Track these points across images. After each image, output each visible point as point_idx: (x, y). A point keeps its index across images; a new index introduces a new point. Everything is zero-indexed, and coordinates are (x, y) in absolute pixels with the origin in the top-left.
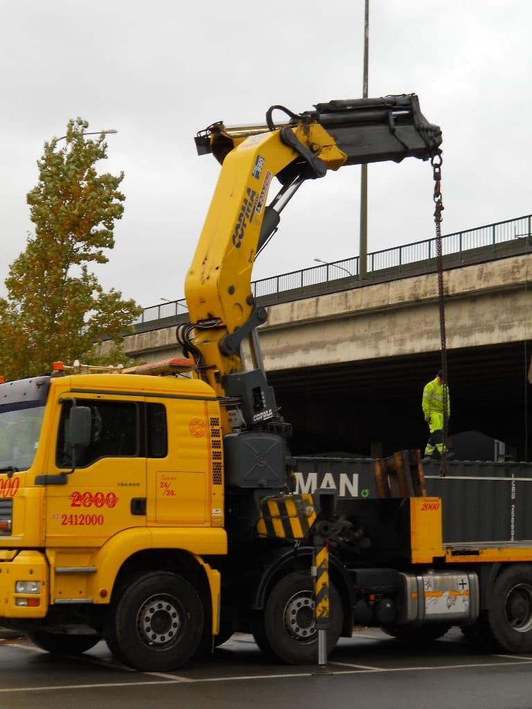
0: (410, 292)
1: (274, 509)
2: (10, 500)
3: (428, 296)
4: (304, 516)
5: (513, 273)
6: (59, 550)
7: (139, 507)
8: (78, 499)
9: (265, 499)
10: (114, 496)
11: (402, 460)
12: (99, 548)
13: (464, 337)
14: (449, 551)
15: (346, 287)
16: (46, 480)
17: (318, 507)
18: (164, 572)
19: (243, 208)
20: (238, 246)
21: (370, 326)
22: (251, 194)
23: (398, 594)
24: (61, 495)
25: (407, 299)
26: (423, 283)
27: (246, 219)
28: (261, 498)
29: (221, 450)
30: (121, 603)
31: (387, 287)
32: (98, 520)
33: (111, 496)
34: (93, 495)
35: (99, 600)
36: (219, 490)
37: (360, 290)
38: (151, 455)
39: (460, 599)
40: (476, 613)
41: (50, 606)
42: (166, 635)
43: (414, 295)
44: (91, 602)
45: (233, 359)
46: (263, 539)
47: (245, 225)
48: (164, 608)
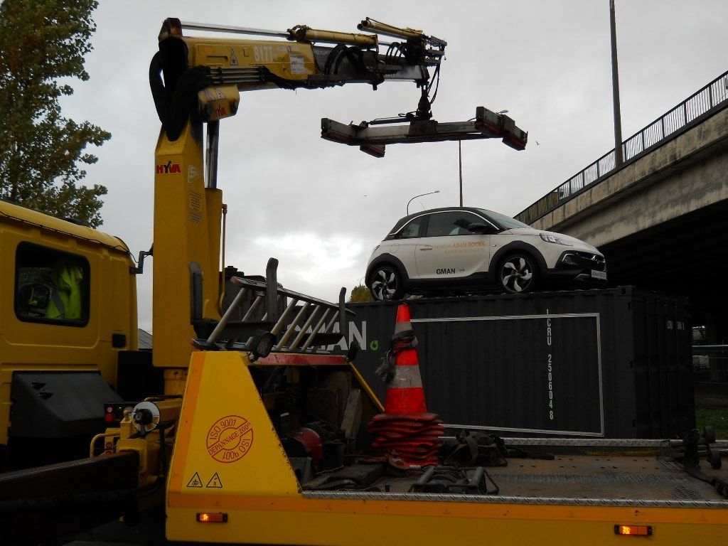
0: (649, 167)
3: (662, 167)
13: (698, 199)
21: (631, 206)
25: (647, 174)
26: (658, 156)
43: (652, 169)
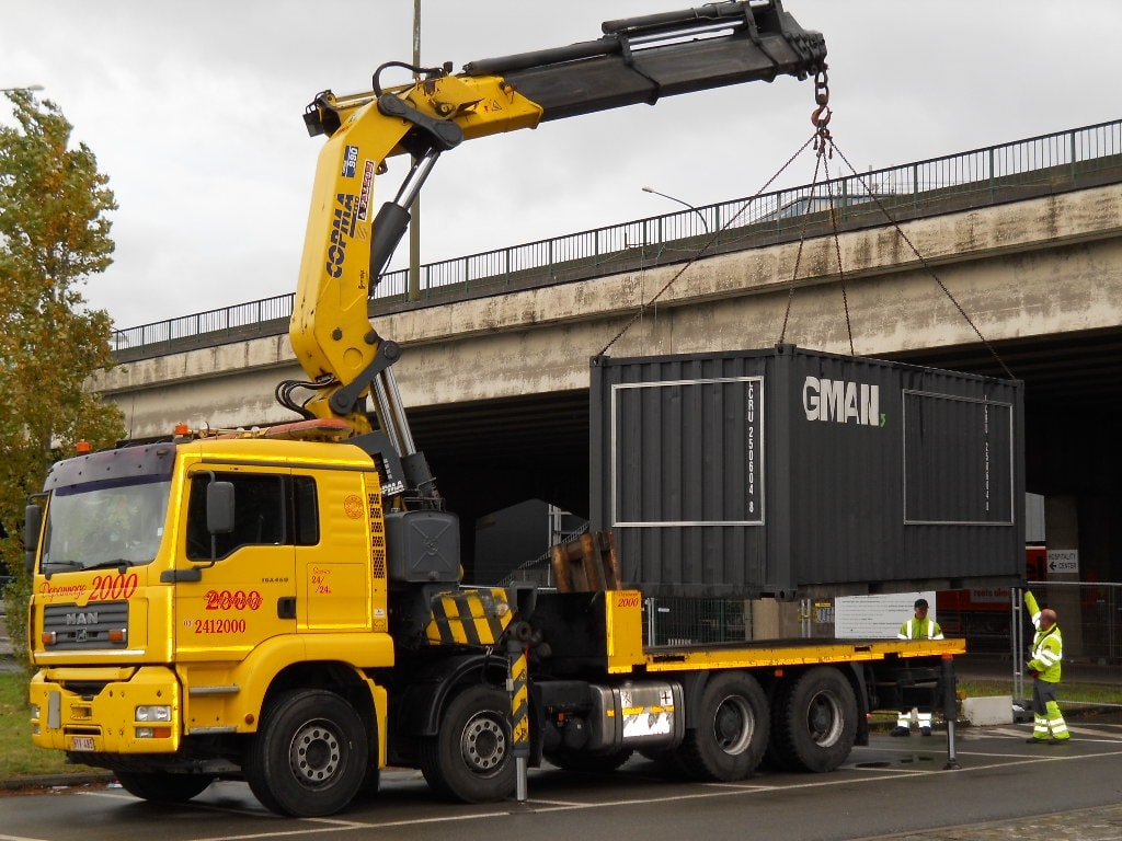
0: (482, 318)
1: (451, 608)
2: (125, 603)
3: (506, 324)
4: (495, 616)
5: (624, 294)
6: (192, 666)
7: (287, 608)
8: (214, 600)
9: (437, 596)
10: (258, 595)
11: (591, 544)
12: (239, 662)
13: (555, 377)
14: (651, 657)
15: (391, 309)
16: (175, 577)
17: (516, 605)
18: (321, 691)
19: (336, 223)
20: (338, 274)
21: (423, 362)
22: (345, 200)
23: (589, 711)
24: (195, 593)
25: (477, 328)
26: (499, 306)
27: (344, 234)
28: (432, 595)
29: (382, 534)
30: (270, 731)
31: (449, 310)
32: (239, 626)
33: (254, 596)
34: (233, 595)
35: (243, 728)
36: (382, 583)
37: (411, 313)
38: (299, 543)
39: (663, 717)
40: (681, 734)
41: (183, 737)
42: (324, 771)
43: (487, 322)
44: (233, 730)
45: (354, 419)
46: (434, 646)
47: (343, 244)
48: (321, 737)
